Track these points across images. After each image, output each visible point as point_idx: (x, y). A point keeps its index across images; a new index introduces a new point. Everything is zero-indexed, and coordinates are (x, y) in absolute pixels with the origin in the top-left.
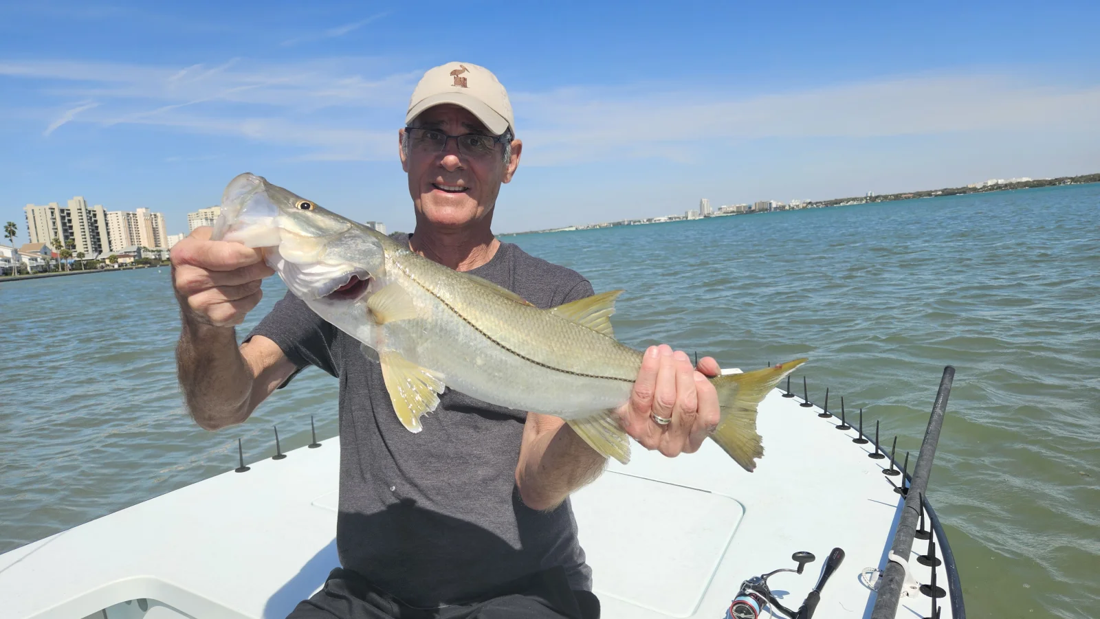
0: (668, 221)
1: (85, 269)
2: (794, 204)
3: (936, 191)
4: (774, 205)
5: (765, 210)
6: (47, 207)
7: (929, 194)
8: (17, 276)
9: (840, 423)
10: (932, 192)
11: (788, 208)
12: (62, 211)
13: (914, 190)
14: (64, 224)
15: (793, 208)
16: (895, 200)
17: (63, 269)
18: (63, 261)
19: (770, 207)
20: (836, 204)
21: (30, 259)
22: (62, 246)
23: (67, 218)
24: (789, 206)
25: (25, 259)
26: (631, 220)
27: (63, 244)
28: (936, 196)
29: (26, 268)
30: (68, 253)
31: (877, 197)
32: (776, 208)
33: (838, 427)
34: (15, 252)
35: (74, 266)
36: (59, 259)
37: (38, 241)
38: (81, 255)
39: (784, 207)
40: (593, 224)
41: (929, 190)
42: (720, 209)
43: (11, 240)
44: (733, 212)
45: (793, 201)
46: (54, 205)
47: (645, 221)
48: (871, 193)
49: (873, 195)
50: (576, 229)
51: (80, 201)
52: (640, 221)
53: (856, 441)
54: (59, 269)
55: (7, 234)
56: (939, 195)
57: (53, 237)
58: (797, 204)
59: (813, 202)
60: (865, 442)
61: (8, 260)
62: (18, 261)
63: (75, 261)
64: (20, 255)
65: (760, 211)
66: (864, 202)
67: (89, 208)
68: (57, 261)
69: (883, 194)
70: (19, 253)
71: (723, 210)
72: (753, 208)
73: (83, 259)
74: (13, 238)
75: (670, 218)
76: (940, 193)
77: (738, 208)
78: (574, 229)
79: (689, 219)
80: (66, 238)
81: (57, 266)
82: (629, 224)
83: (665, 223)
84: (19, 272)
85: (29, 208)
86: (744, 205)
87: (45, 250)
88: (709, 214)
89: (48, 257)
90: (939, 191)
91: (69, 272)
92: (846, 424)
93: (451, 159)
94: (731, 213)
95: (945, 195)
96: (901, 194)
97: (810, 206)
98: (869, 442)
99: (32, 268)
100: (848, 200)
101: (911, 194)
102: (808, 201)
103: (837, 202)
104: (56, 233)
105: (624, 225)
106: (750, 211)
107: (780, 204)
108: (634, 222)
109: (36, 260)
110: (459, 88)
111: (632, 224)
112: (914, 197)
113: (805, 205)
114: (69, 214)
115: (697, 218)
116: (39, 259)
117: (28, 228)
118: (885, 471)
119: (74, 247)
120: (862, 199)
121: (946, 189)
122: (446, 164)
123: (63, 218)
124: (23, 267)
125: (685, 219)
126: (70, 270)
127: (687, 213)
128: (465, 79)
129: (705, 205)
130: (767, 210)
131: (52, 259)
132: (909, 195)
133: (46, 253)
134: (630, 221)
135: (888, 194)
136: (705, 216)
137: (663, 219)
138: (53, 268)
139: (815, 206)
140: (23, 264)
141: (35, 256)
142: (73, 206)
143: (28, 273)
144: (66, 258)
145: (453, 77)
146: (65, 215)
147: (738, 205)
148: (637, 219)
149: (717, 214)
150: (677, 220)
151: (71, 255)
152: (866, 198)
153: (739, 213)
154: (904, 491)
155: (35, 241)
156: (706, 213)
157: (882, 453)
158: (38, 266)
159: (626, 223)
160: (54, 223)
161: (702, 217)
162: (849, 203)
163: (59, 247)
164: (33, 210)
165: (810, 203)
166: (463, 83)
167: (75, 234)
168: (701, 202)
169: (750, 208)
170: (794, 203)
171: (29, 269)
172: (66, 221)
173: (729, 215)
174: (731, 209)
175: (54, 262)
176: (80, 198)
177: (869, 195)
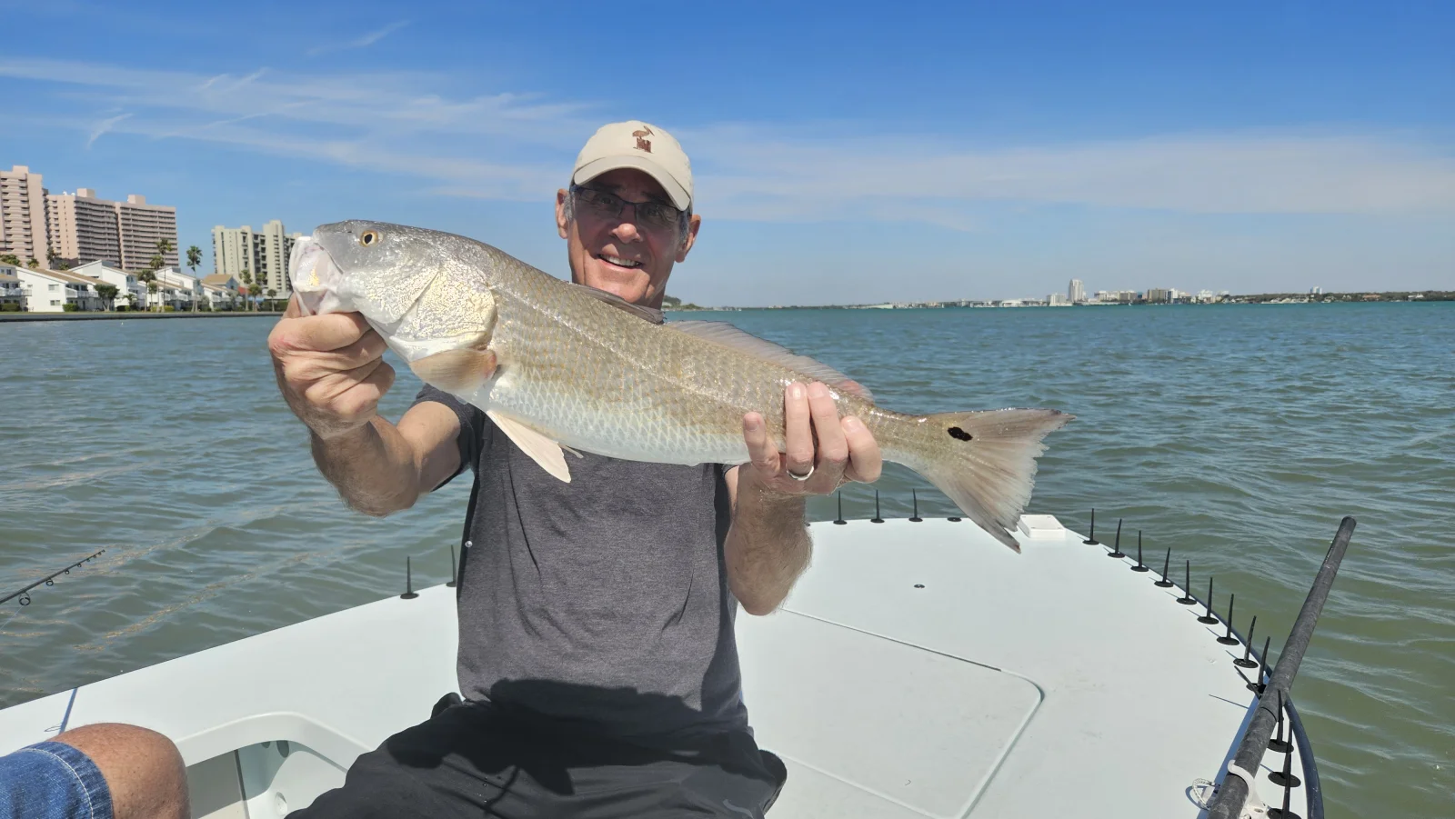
0: (1022, 306)
1: (276, 310)
2: (1205, 296)
3: (1416, 293)
4: (1175, 295)
5: (1162, 300)
6: (239, 231)
7: (1404, 297)
8: (197, 312)
9: (1182, 595)
10: (1409, 294)
11: (1194, 301)
12: (256, 237)
13: (1382, 290)
14: (256, 253)
15: (1202, 302)
16: (1352, 301)
17: (250, 308)
18: (251, 298)
19: (1169, 298)
20: (1265, 300)
21: (213, 293)
22: (251, 281)
23: (260, 246)
24: (1197, 299)
25: (208, 293)
26: (970, 300)
27: (253, 277)
28: (1415, 300)
29: (209, 303)
30: (257, 289)
31: (1325, 296)
32: (1176, 300)
33: (1180, 600)
34: (197, 283)
35: (263, 306)
36: (247, 296)
37: (225, 271)
38: (272, 293)
39: (1189, 299)
40: (918, 302)
41: (1404, 290)
42: (1097, 295)
43: (193, 269)
44: (1115, 300)
45: (1203, 291)
46: (247, 229)
47: (990, 303)
48: (1318, 290)
49: (1321, 293)
50: (894, 307)
51: (277, 226)
52: (983, 304)
53: (1201, 619)
54: (245, 307)
55: (190, 260)
56: (1420, 300)
57: (242, 267)
58: (1209, 296)
59: (1232, 295)
60: (1214, 622)
61: (188, 293)
62: (200, 294)
63: (265, 300)
64: (203, 287)
65: (1154, 302)
66: (1306, 301)
67: (288, 236)
68: (244, 296)
69: (1335, 292)
70: (202, 284)
71: (1101, 297)
72: (1144, 297)
73: (275, 298)
74: (196, 266)
75: (1025, 302)
76: (1421, 296)
77: (1122, 294)
78: (890, 307)
79: (1051, 305)
80: (258, 270)
81: (243, 304)
82: (967, 306)
83: (1018, 308)
84: (200, 308)
85: (218, 230)
86: (1132, 292)
87: (232, 284)
88: (1081, 300)
89: (234, 293)
90: (1420, 293)
91: (257, 312)
92: (1190, 597)
93: (627, 229)
94: (1112, 301)
95: (1428, 300)
96: (1362, 294)
97: (1226, 301)
98: (1220, 622)
99: (215, 304)
100: (1283, 297)
101: (1378, 294)
102: (1226, 293)
103: (1267, 298)
104: (246, 263)
105: (960, 307)
106: (1140, 301)
107: (1183, 294)
108: (975, 304)
109: (220, 294)
110: (642, 152)
111: (971, 306)
112: (1380, 300)
113: (1219, 298)
114: (263, 242)
115: (1063, 305)
116: (224, 295)
117: (215, 255)
118: (1238, 661)
119: (266, 282)
120: (1303, 297)
121: (1430, 292)
122: (621, 233)
123: (256, 245)
124: (204, 302)
125: (1045, 305)
126: (258, 310)
127: (1049, 297)
128: (649, 143)
129: (1076, 288)
130: (1164, 301)
131: (239, 295)
132: (1374, 296)
133: (232, 288)
134: (970, 302)
135: (1342, 292)
136: (1075, 304)
137: (1015, 303)
138: (239, 306)
139: (1233, 301)
140: (205, 298)
141: (219, 289)
142: (268, 231)
143: (210, 310)
144: (254, 295)
145: (635, 138)
146: (259, 242)
147: (1122, 292)
148: (980, 300)
149: (1092, 301)
150: (1035, 305)
151: (260, 292)
152: (1309, 295)
153: (1123, 302)
154: (1259, 688)
155: (221, 272)
156: (1076, 299)
157: (1236, 638)
158: (222, 302)
159: (963, 304)
160: (245, 251)
161: (1070, 305)
162: (1284, 301)
163: (248, 281)
164: (222, 233)
165: (1227, 296)
166: (646, 146)
167: (268, 266)
168: (1071, 283)
169: (1140, 296)
170: (1203, 295)
171: (211, 305)
172: (259, 249)
173: (1108, 304)
174: (1113, 296)
175: (240, 299)
176: (278, 222)
177: (1315, 292)
